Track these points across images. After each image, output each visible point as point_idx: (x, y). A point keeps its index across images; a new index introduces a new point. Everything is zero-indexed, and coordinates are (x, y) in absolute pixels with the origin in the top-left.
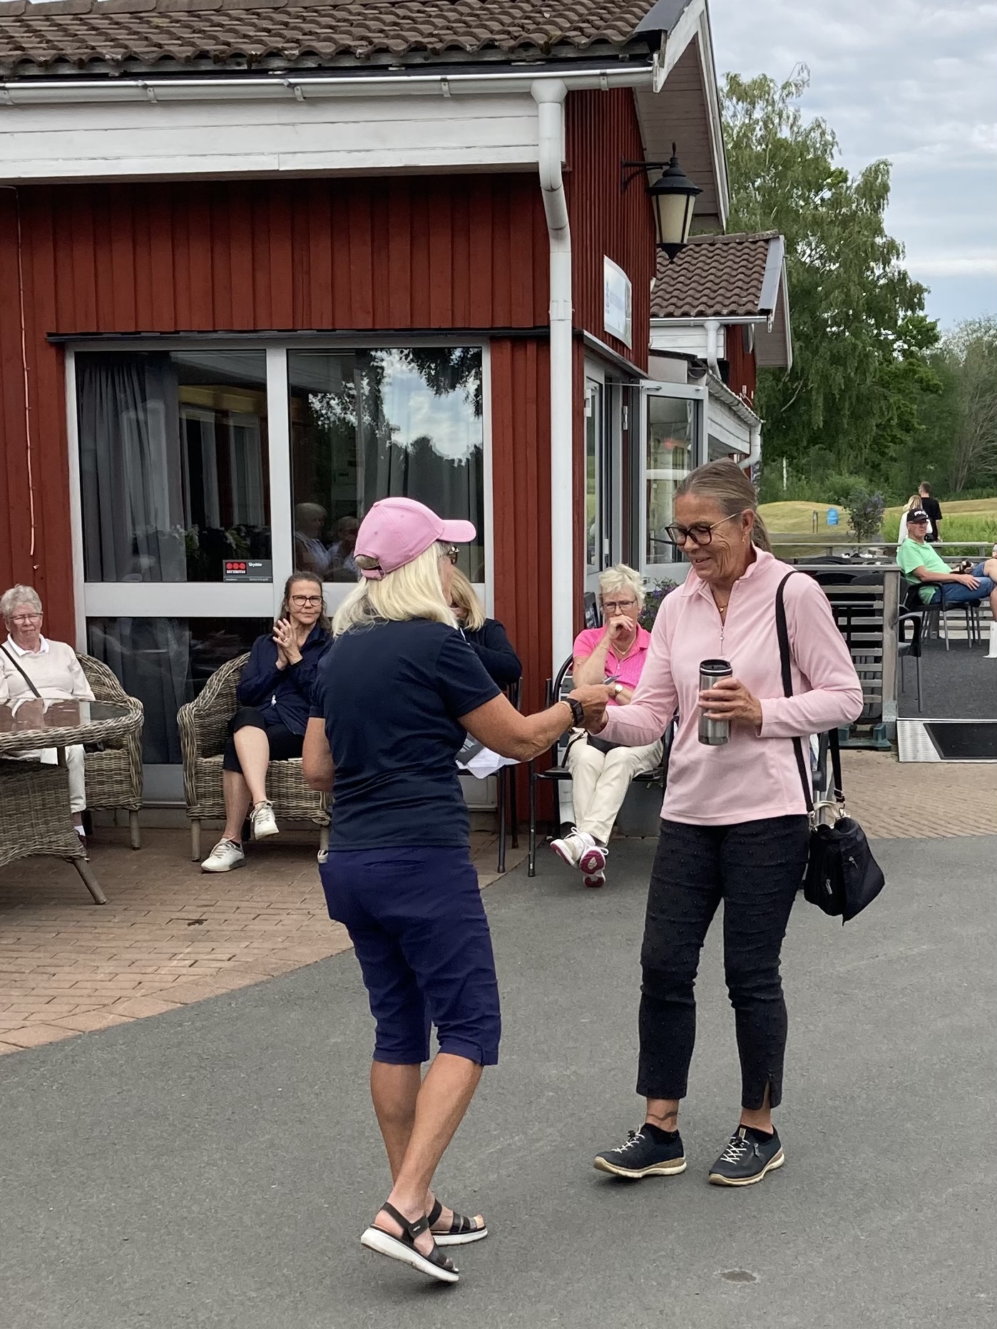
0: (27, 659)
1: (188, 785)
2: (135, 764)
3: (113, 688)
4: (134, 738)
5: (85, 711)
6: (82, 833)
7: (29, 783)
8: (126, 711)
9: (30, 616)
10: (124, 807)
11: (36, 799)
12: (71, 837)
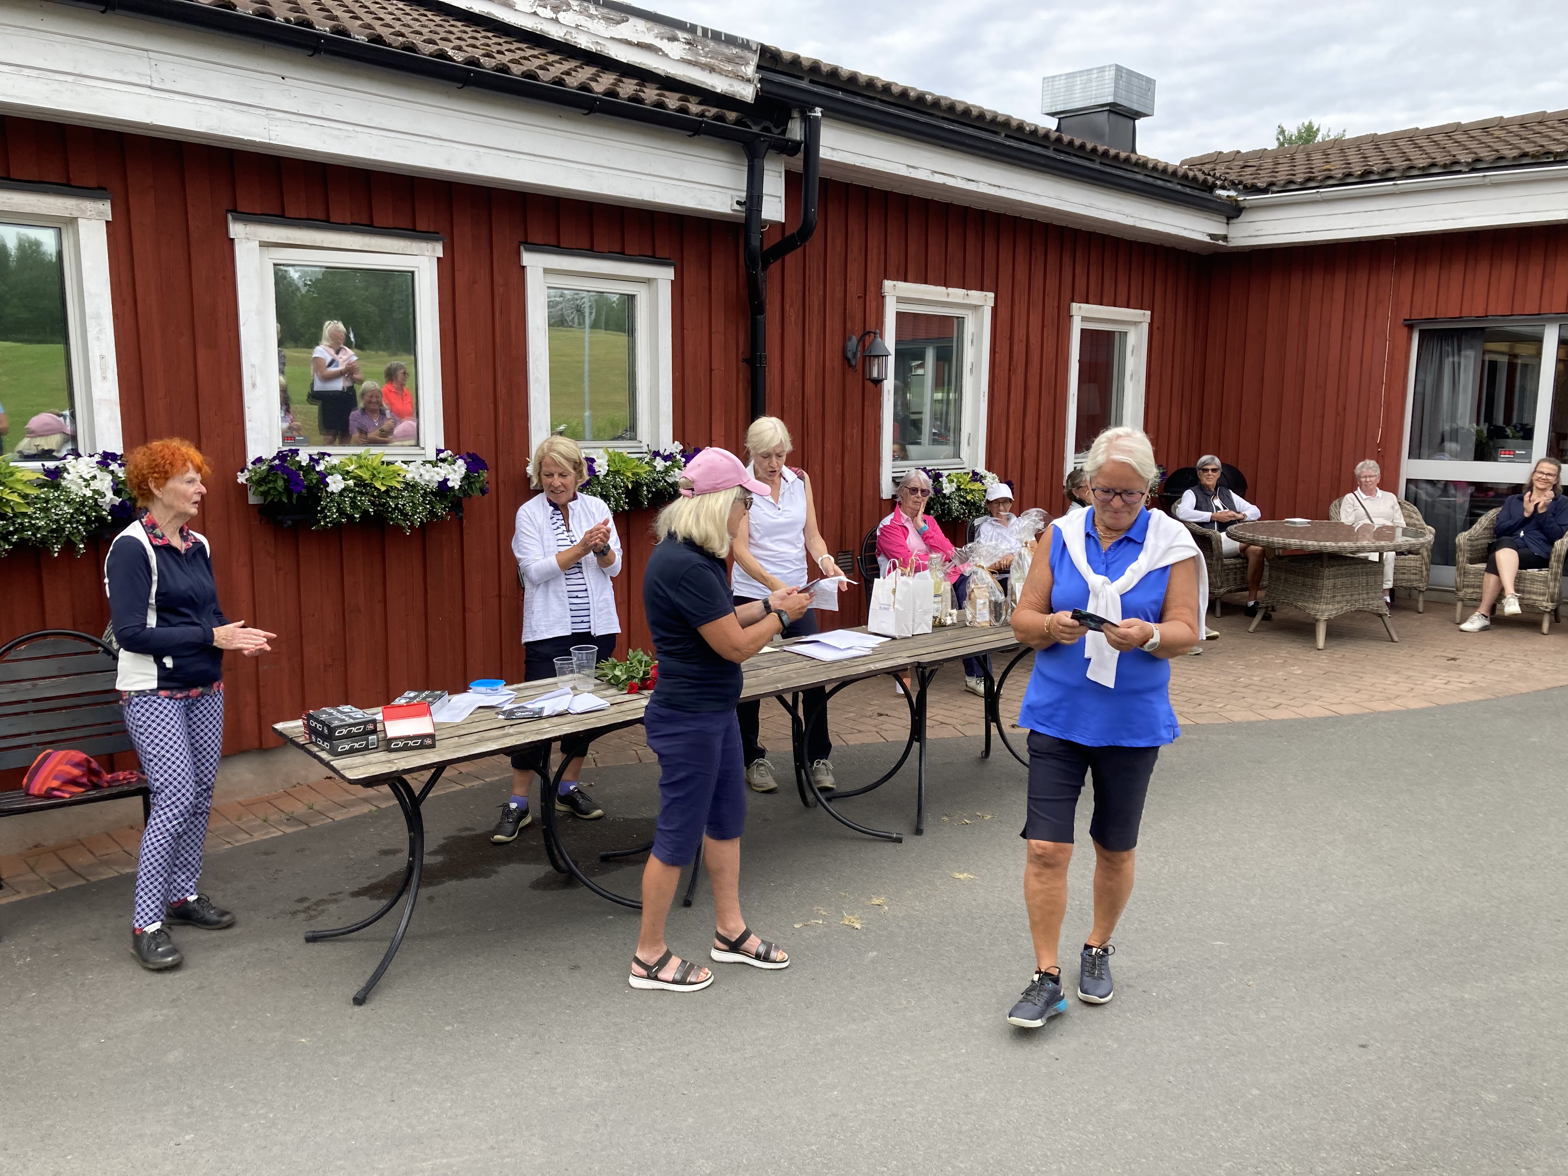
0: (1368, 501)
1: (1458, 580)
2: (1426, 564)
3: (1418, 520)
4: (1427, 550)
5: (1399, 532)
6: (1388, 600)
7: (1360, 571)
8: (1423, 535)
9: (1370, 476)
10: (1415, 588)
11: (1363, 580)
12: (1382, 603)
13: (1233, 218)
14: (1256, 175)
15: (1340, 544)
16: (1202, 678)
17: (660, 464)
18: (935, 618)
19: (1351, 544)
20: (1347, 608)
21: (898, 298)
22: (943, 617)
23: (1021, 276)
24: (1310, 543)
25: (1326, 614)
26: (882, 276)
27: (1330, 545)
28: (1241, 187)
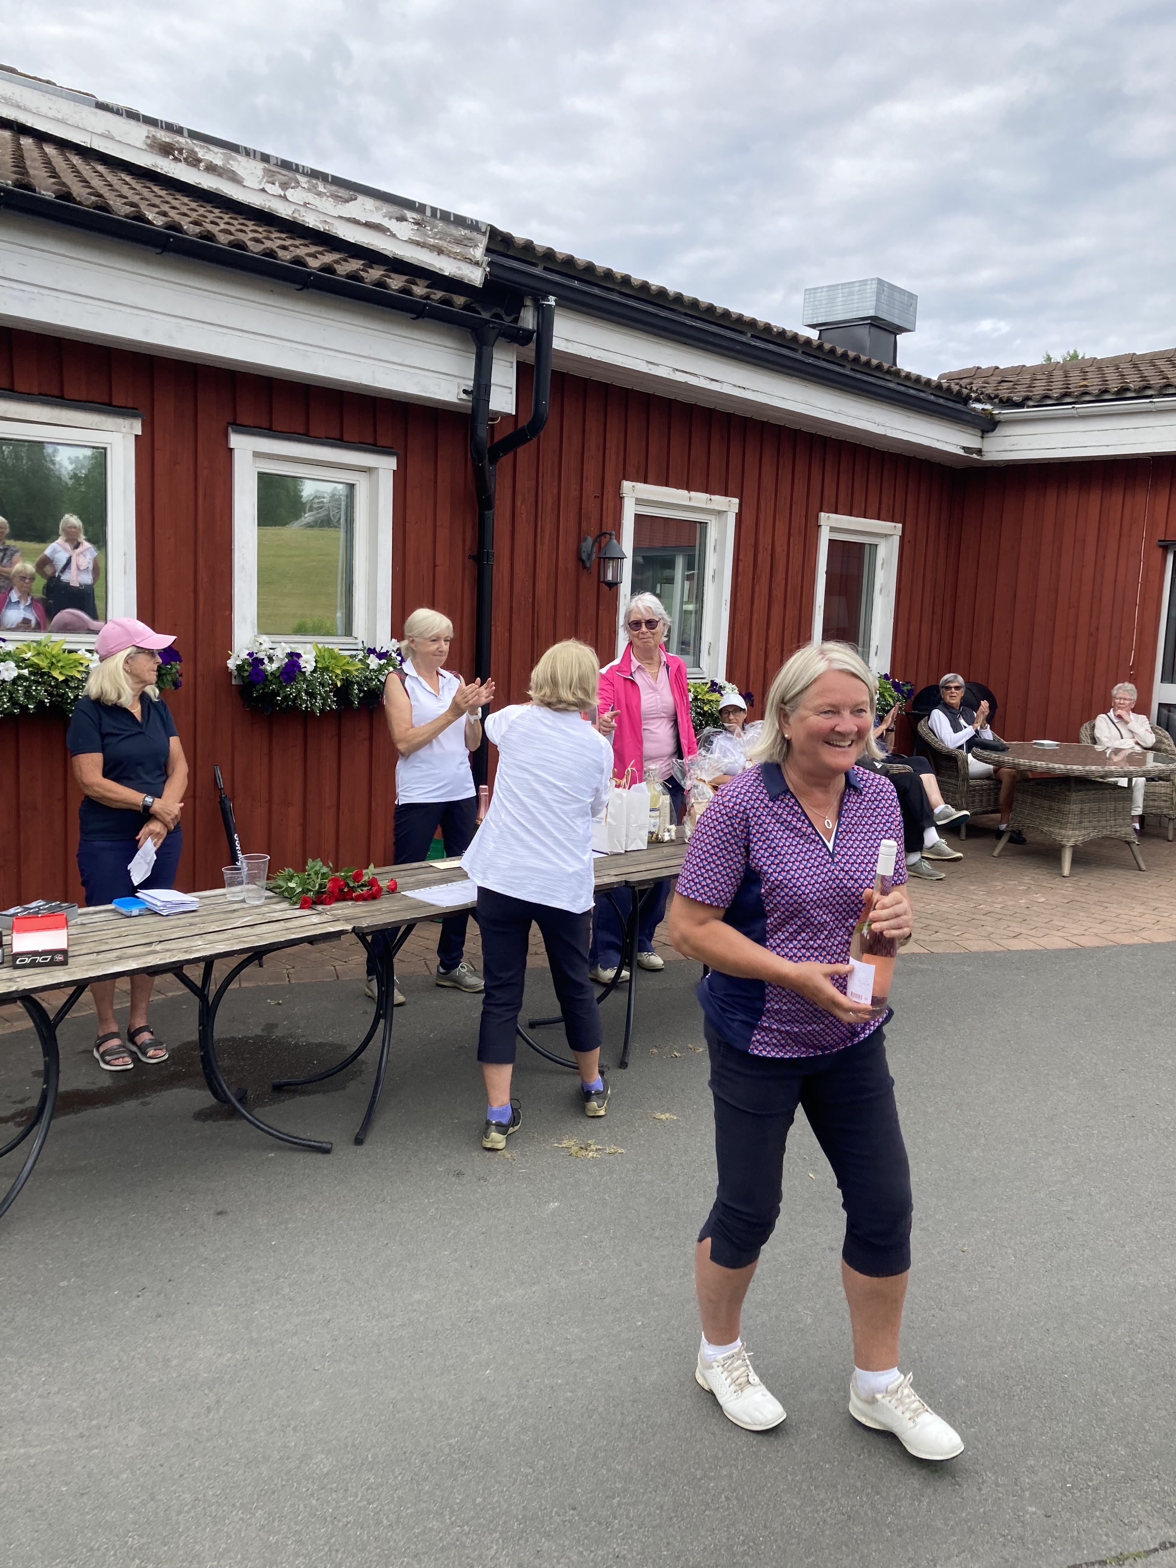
6: (1138, 828)
7: (1108, 796)
10: (1165, 816)
11: (1111, 806)
12: (1129, 830)
13: (988, 432)
14: (1012, 389)
15: (1087, 768)
16: (941, 904)
17: (374, 662)
18: (651, 833)
19: (1099, 768)
20: (1093, 834)
21: (637, 499)
22: (660, 833)
23: (768, 481)
24: (1056, 766)
25: (1073, 840)
26: (621, 475)
27: (1077, 769)
28: (996, 400)
